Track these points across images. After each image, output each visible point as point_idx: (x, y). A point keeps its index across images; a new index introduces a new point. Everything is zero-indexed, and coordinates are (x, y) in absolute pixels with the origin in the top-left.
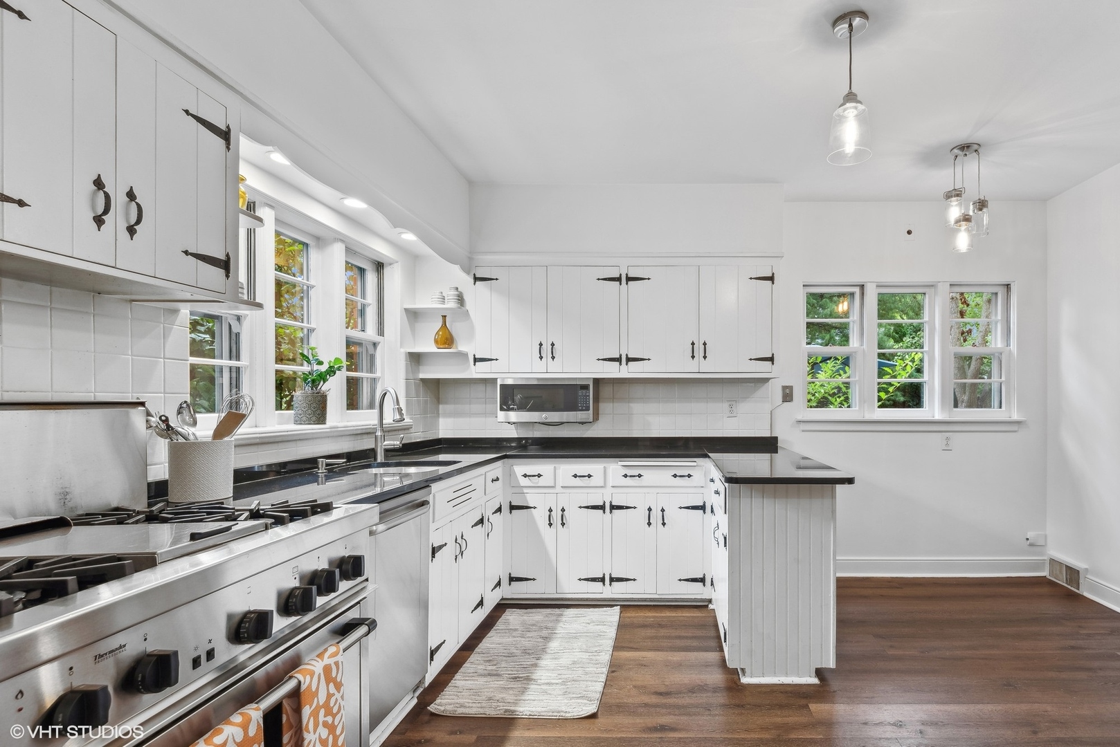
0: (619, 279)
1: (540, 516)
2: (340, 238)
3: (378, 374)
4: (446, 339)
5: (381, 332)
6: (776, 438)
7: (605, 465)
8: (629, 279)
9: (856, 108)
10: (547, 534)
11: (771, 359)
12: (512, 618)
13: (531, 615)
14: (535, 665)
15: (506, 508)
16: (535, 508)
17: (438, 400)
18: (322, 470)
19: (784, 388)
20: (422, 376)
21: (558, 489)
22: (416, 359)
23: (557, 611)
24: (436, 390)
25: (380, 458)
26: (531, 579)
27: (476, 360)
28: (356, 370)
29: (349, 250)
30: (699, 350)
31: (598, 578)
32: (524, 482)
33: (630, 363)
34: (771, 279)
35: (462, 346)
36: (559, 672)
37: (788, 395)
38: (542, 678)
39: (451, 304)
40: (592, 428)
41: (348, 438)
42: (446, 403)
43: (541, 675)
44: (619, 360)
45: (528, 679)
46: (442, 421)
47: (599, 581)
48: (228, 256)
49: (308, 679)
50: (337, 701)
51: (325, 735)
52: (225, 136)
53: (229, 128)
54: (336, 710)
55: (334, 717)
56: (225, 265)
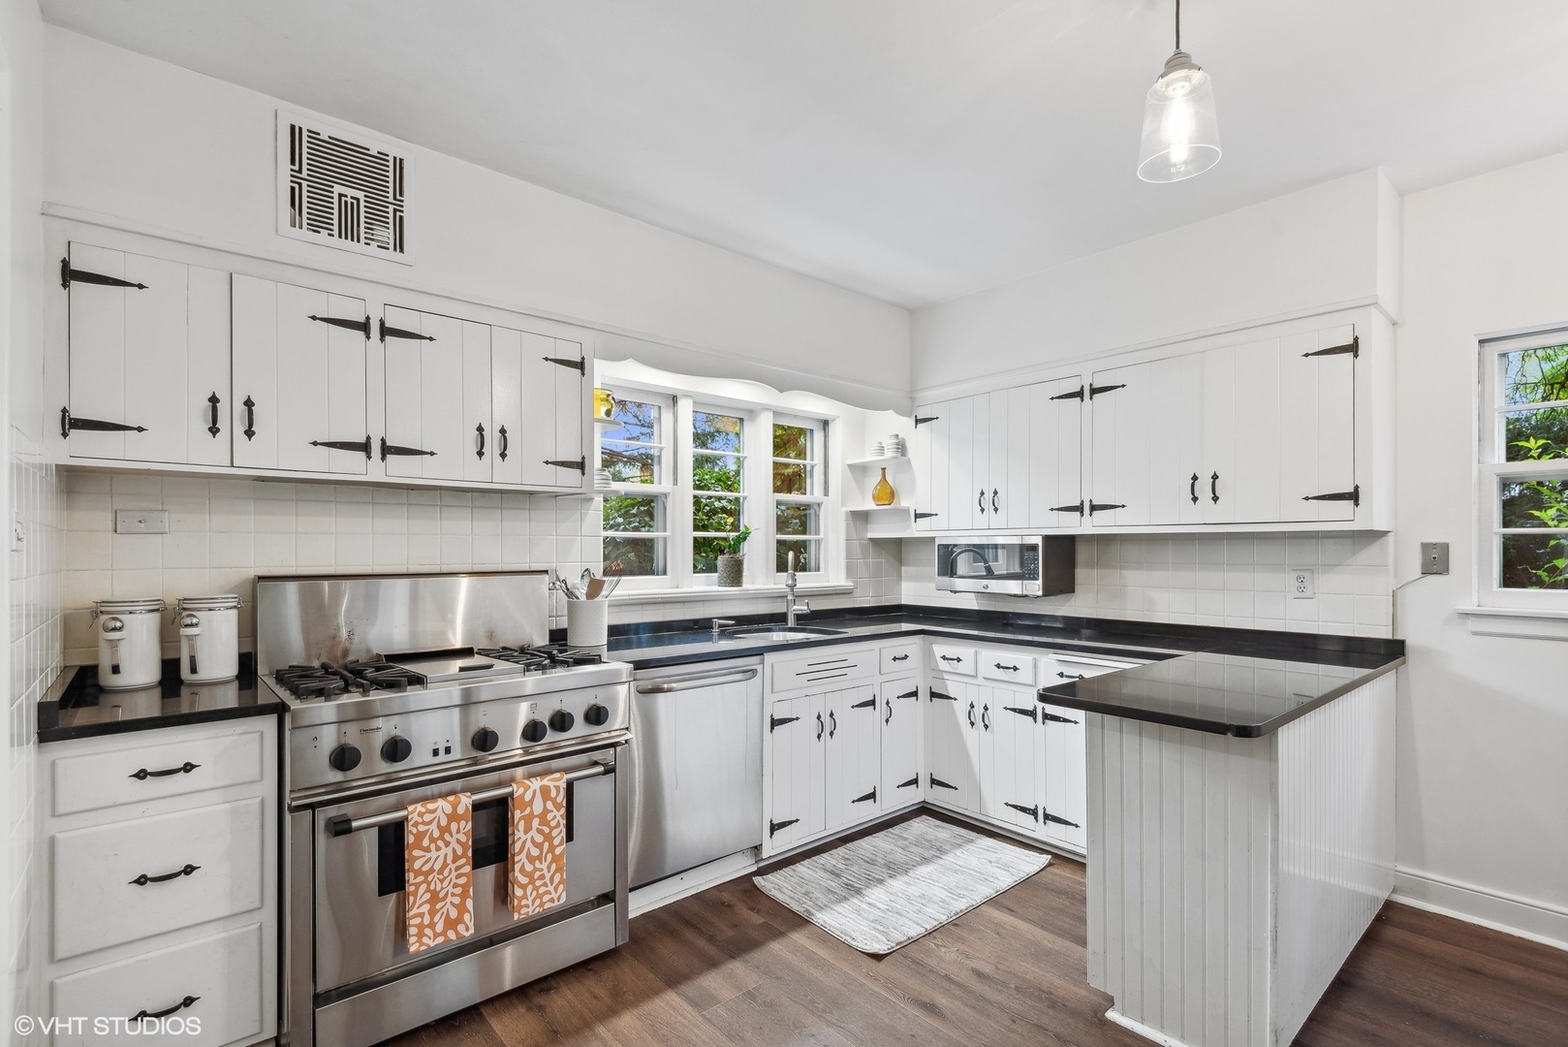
0: (1080, 394)
1: (960, 708)
2: (767, 408)
3: (821, 536)
4: (887, 494)
5: (826, 494)
6: (1402, 643)
7: (1036, 656)
8: (1094, 391)
10: (972, 736)
11: (1354, 496)
12: (921, 826)
13: (940, 829)
14: (881, 881)
15: (924, 694)
16: (956, 699)
17: (900, 561)
18: (716, 630)
19: (1426, 547)
20: (869, 537)
21: (980, 681)
22: (861, 517)
23: (973, 835)
24: (896, 550)
25: (791, 622)
26: (952, 787)
27: (917, 516)
28: (804, 532)
29: (776, 414)
30: (1205, 487)
31: (1030, 810)
32: (943, 665)
33: (1096, 513)
34: (1353, 348)
35: (904, 502)
36: (893, 898)
37: (1436, 561)
38: (873, 896)
39: (889, 454)
40: (1068, 604)
41: (765, 601)
42: (908, 565)
43: (876, 895)
44: (1080, 509)
45: (858, 892)
46: (904, 584)
47: (1029, 813)
48: (583, 458)
49: (521, 790)
50: (555, 817)
51: (539, 839)
52: (580, 365)
53: (583, 358)
54: (553, 824)
55: (552, 829)
56: (580, 466)
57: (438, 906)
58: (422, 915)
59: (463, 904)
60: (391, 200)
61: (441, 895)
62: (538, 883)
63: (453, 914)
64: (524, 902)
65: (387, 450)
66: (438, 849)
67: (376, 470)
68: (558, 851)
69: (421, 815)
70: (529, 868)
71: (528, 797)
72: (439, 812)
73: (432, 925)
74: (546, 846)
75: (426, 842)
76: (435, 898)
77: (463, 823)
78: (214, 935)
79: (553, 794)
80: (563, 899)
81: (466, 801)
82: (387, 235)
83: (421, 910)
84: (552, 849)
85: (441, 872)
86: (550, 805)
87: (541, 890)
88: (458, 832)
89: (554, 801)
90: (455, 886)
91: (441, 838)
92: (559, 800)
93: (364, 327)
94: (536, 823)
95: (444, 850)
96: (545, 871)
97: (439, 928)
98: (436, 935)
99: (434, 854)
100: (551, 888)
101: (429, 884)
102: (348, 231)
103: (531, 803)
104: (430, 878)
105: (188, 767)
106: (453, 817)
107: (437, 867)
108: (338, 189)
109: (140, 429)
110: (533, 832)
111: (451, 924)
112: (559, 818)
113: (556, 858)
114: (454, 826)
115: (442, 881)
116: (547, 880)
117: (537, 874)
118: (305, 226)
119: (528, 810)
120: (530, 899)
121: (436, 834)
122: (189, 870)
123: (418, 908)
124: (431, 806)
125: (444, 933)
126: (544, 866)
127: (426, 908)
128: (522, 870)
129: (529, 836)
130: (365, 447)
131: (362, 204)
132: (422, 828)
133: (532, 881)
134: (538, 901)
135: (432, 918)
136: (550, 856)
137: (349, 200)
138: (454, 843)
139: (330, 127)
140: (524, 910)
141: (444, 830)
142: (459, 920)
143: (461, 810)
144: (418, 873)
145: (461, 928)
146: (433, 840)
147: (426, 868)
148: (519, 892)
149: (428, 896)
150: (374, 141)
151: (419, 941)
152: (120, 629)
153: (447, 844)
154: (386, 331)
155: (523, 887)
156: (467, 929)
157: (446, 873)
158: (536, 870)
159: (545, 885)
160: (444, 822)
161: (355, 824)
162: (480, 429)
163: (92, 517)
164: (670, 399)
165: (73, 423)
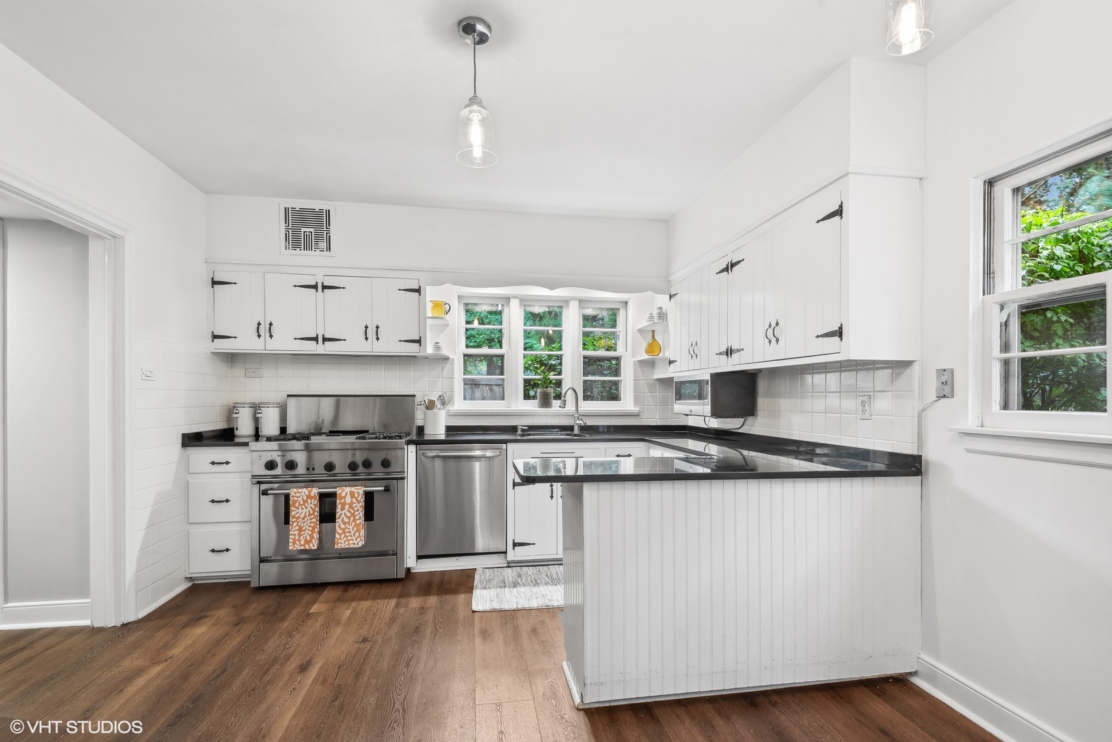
0: (727, 269)
3: (622, 378)
4: (657, 348)
5: (626, 350)
8: (732, 265)
11: (840, 333)
18: (519, 432)
19: (940, 373)
22: (644, 365)
25: (576, 431)
27: (670, 363)
33: (733, 355)
34: (840, 212)
35: (664, 353)
37: (946, 387)
39: (655, 320)
44: (726, 353)
48: (420, 337)
49: (340, 491)
50: (356, 506)
51: (349, 514)
52: (418, 291)
53: (420, 287)
54: (356, 509)
55: (355, 511)
56: (419, 341)
57: (302, 533)
58: (295, 535)
59: (312, 534)
60: (325, 229)
61: (304, 529)
62: (347, 534)
63: (308, 538)
64: (340, 541)
65: (325, 340)
66: (302, 509)
67: (321, 349)
68: (358, 522)
69: (295, 493)
70: (343, 526)
71: (343, 494)
72: (303, 493)
73: (299, 541)
74: (352, 518)
75: (297, 505)
76: (300, 529)
77: (313, 500)
78: (236, 527)
79: (356, 496)
80: (360, 545)
81: (315, 491)
82: (323, 245)
83: (294, 533)
84: (355, 520)
85: (303, 519)
86: (354, 500)
87: (349, 538)
88: (311, 503)
89: (356, 499)
90: (309, 526)
91: (304, 504)
92: (359, 498)
93: (315, 287)
94: (347, 507)
95: (305, 510)
96: (351, 530)
97: (302, 542)
98: (301, 545)
99: (300, 511)
100: (354, 538)
101: (298, 523)
102: (308, 247)
103: (345, 497)
104: (299, 520)
105: (227, 463)
106: (309, 497)
107: (302, 516)
108: (303, 230)
109: (235, 337)
110: (346, 511)
111: (307, 542)
112: (358, 507)
113: (356, 525)
114: (309, 501)
115: (304, 523)
116: (352, 534)
117: (347, 530)
118: (291, 248)
119: (343, 500)
120: (343, 541)
121: (302, 503)
122: (227, 501)
123: (293, 530)
124: (300, 490)
125: (304, 545)
126: (351, 527)
127: (297, 533)
128: (339, 526)
129: (343, 512)
130: (316, 339)
131: (313, 233)
132: (295, 499)
133: (344, 533)
134: (347, 543)
135: (299, 538)
136: (353, 523)
137: (308, 233)
138: (309, 508)
139: (298, 204)
140: (340, 545)
141: (305, 501)
142: (310, 541)
143: (312, 494)
144: (294, 517)
145: (311, 545)
146: (300, 505)
147: (297, 516)
148: (337, 536)
149: (297, 528)
150: (317, 205)
151: (293, 545)
152: (238, 413)
153: (306, 508)
154: (324, 287)
155: (340, 534)
156: (314, 546)
157: (306, 520)
158: (346, 528)
159: (351, 536)
160: (305, 498)
161: (269, 492)
162: (366, 327)
163: (239, 371)
164: (507, 299)
165: (215, 337)
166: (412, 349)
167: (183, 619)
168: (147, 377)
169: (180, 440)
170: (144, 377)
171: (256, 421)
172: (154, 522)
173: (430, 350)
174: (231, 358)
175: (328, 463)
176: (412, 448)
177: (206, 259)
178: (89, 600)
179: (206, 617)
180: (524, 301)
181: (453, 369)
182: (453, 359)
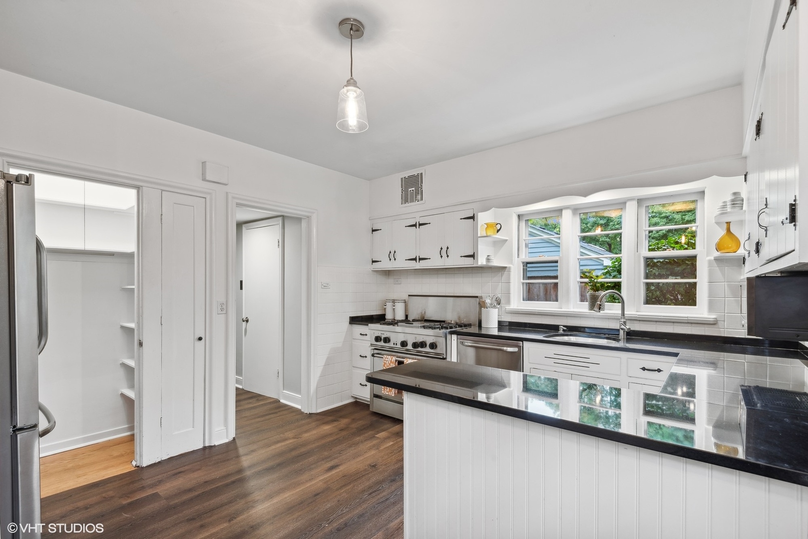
3: (697, 279)
9: (355, 92)
39: (729, 210)
48: (474, 253)
49: (406, 360)
52: (473, 218)
53: (474, 215)
56: (473, 256)
60: (420, 187)
65: (420, 259)
67: (418, 265)
69: (385, 358)
72: (389, 359)
81: (394, 358)
82: (419, 197)
93: (415, 225)
102: (412, 200)
105: (366, 335)
106: (391, 362)
108: (410, 189)
109: (381, 261)
118: (404, 203)
122: (366, 357)
124: (388, 357)
130: (415, 259)
131: (414, 191)
132: (385, 362)
137: (412, 192)
139: (407, 174)
150: (414, 172)
152: (387, 305)
154: (420, 225)
161: (375, 355)
162: (441, 249)
163: (391, 280)
164: (559, 211)
165: (373, 262)
166: (469, 262)
167: (330, 418)
168: (325, 287)
169: (348, 320)
170: (323, 287)
171: (406, 309)
172: (329, 363)
173: (481, 261)
174: (388, 273)
175: (423, 342)
176: (454, 337)
177: (369, 218)
178: (300, 396)
179: (338, 421)
180: (575, 210)
181: (509, 275)
182: (510, 268)
